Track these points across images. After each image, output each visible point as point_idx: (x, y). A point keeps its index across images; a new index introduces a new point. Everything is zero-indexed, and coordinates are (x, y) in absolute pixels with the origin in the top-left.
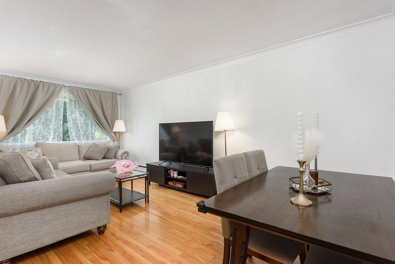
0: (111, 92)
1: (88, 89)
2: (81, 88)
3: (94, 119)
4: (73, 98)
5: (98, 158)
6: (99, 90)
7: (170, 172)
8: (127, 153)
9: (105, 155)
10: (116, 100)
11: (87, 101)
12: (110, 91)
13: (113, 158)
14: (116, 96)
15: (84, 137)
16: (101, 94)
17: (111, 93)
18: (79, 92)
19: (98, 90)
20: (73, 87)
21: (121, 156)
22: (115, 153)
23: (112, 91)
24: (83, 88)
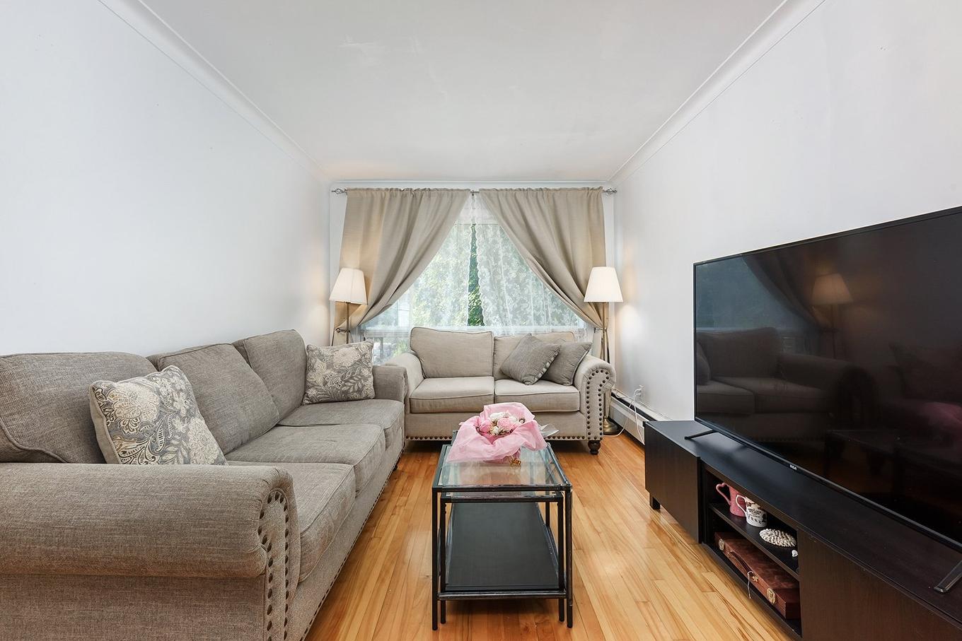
0: (584, 189)
1: (524, 190)
2: (506, 190)
3: (538, 268)
4: (491, 218)
5: (525, 378)
6: (550, 190)
7: (726, 490)
8: (605, 371)
9: (548, 369)
10: (598, 211)
11: (523, 223)
12: (579, 187)
13: (566, 381)
14: (598, 198)
15: (517, 318)
16: (556, 199)
17: (583, 192)
18: (502, 203)
19: (547, 189)
20: (489, 190)
21: (586, 380)
22: (574, 368)
23: (586, 186)
24: (511, 189)
